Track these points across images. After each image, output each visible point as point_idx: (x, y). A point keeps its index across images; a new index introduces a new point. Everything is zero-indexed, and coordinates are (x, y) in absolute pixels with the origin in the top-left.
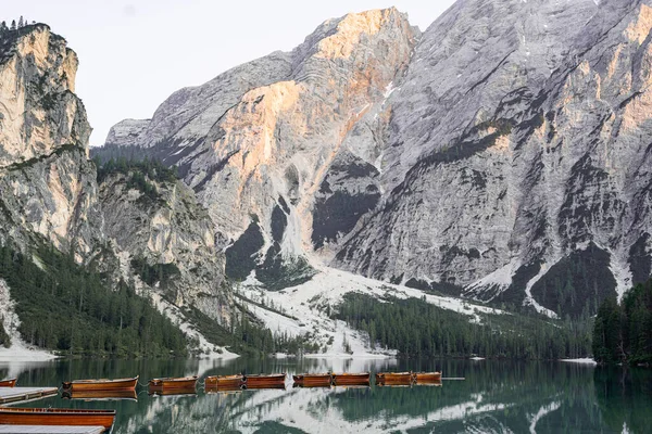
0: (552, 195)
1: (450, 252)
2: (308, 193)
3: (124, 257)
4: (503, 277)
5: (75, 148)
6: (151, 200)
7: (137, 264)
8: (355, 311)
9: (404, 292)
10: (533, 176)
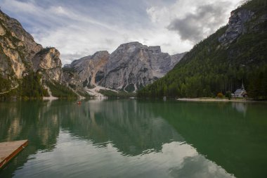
0: (127, 77)
1: (114, 84)
2: (94, 75)
3: (67, 84)
4: (121, 87)
5: (60, 67)
6: (71, 75)
7: (70, 85)
8: (101, 92)
9: (108, 89)
10: (125, 74)
